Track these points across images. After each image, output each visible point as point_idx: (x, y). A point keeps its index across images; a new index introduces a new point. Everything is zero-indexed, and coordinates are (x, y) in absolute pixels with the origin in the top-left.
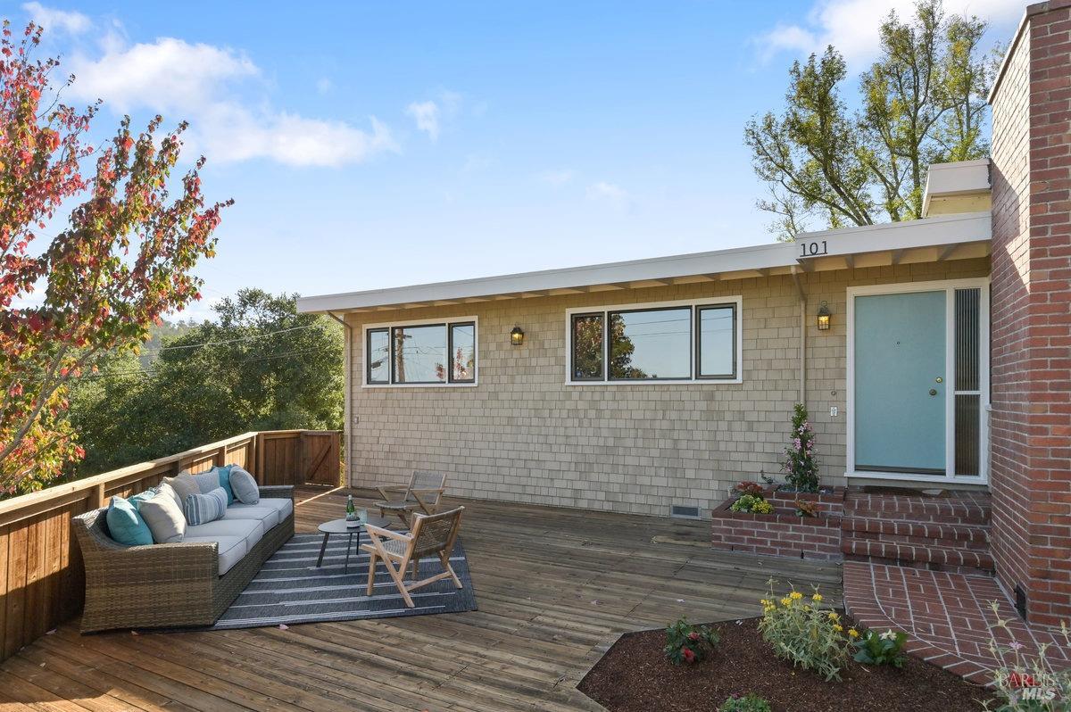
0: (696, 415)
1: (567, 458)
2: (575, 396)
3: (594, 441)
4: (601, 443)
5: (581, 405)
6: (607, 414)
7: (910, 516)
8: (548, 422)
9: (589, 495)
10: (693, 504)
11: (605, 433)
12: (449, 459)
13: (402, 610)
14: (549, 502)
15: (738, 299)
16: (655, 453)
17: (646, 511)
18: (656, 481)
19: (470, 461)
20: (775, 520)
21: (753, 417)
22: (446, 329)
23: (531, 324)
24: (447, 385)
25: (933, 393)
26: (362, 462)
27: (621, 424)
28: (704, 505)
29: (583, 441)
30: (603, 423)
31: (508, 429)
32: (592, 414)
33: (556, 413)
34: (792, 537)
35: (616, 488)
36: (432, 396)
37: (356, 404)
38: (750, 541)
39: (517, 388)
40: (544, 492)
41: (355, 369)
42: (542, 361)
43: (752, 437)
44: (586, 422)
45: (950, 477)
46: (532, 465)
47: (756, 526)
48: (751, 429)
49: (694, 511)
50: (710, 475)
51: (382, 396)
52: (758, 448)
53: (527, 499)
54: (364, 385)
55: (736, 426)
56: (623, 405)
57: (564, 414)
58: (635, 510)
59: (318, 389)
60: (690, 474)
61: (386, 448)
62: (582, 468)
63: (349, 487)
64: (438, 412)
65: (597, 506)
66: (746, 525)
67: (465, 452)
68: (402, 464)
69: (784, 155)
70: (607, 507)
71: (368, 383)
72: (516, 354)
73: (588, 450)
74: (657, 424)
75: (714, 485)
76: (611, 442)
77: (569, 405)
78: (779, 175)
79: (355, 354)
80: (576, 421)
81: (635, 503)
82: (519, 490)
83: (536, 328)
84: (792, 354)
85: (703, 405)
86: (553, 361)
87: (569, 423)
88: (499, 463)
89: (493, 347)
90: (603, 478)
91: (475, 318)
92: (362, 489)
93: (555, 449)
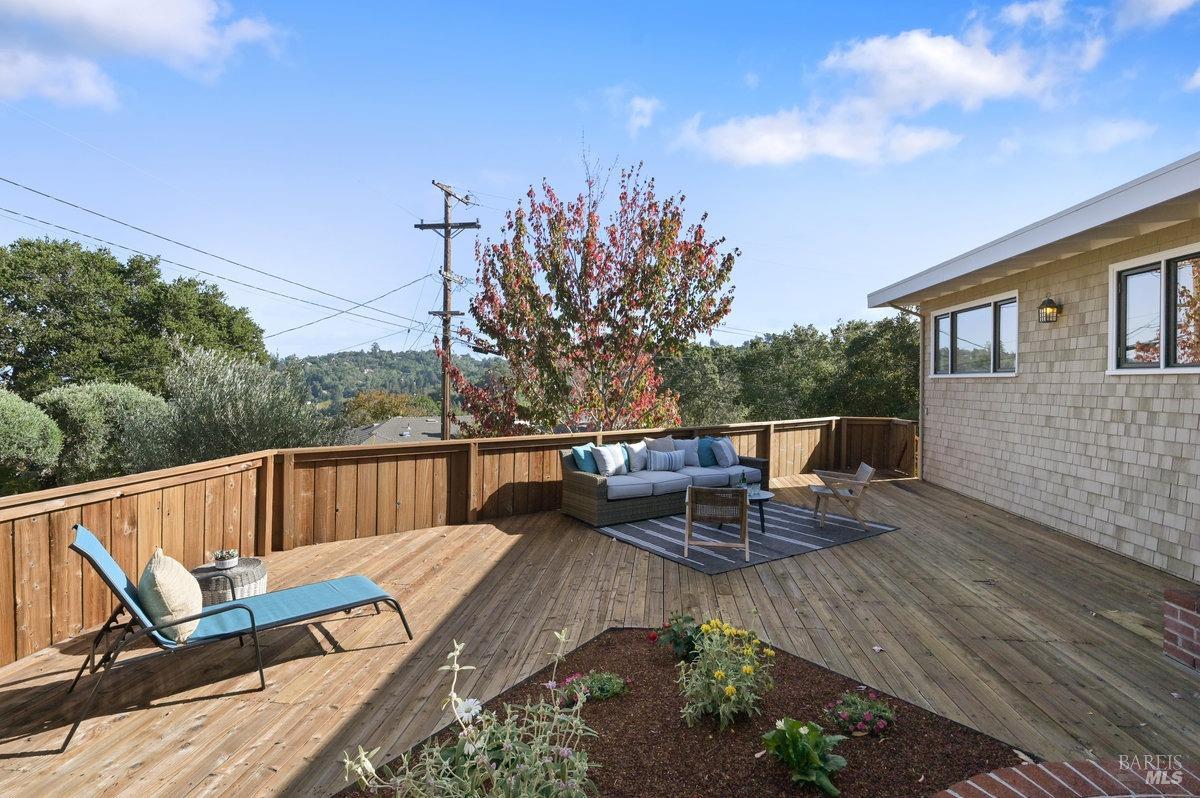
1: (1109, 478)
2: (1121, 390)
3: (1144, 459)
4: (1154, 462)
5: (1128, 404)
6: (1163, 419)
8: (1088, 426)
9: (1137, 539)
11: (1159, 448)
12: (993, 462)
19: (1010, 466)
22: (990, 310)
24: (992, 374)
26: (929, 455)
29: (1129, 457)
30: (1157, 432)
31: (1046, 432)
32: (1142, 417)
33: (1097, 414)
35: (1175, 538)
36: (980, 387)
37: (927, 394)
39: (1056, 378)
40: (1082, 521)
41: (926, 358)
42: (1082, 342)
44: (1134, 430)
46: (1070, 481)
51: (945, 386)
54: (932, 375)
57: (1107, 416)
61: (946, 443)
62: (1128, 494)
63: (921, 479)
64: (984, 406)
65: (1145, 558)
68: (956, 462)
70: (1159, 562)
71: (935, 373)
73: (1135, 471)
76: (1168, 463)
77: (1112, 403)
79: (926, 342)
80: (1122, 427)
82: (1055, 512)
83: (1075, 297)
86: (1094, 340)
87: (1114, 428)
88: (1037, 473)
90: (1156, 517)
91: (1015, 293)
92: (927, 483)
93: (1095, 463)
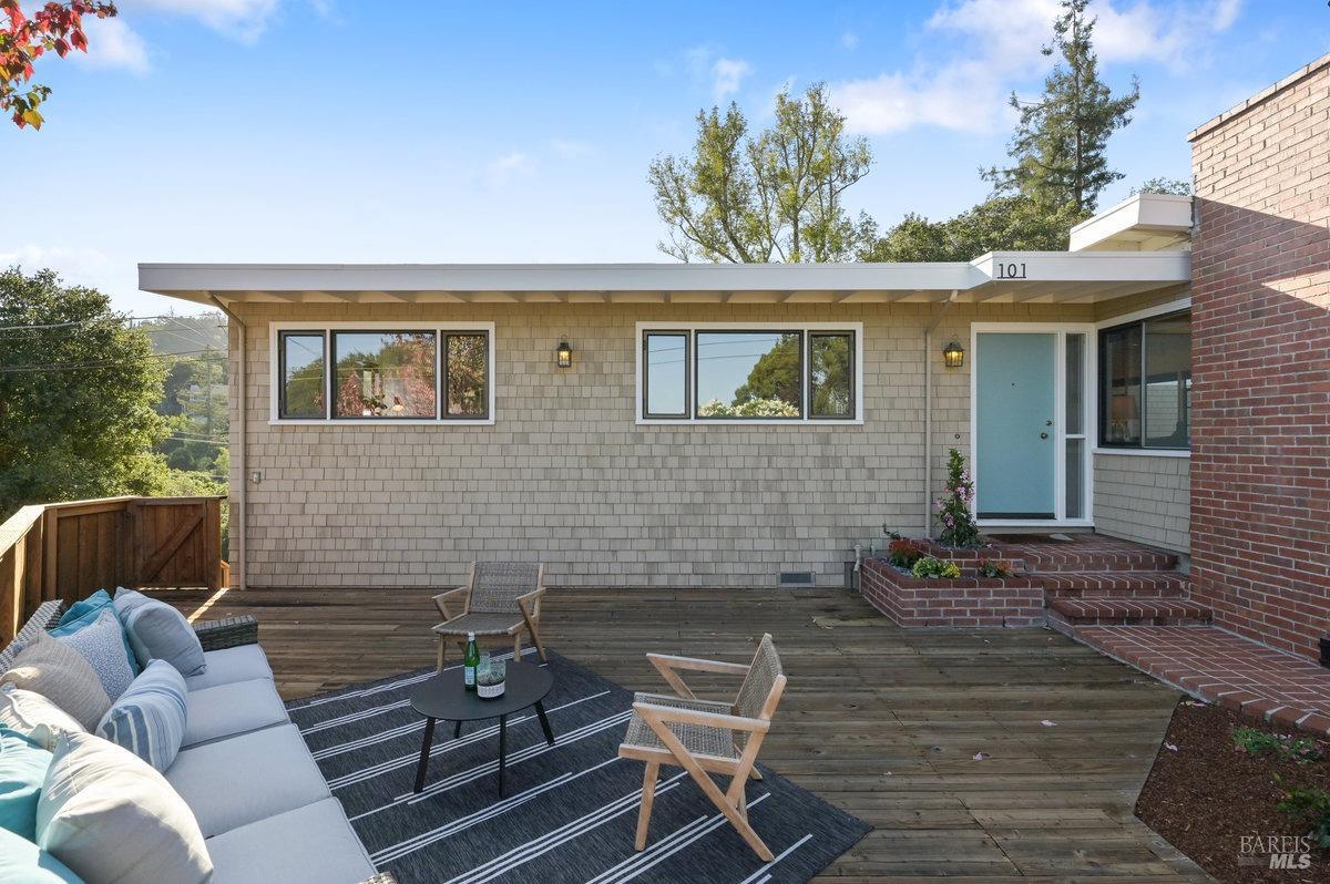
0: (809, 463)
1: (639, 521)
2: (649, 438)
3: (676, 498)
4: (687, 500)
5: (657, 450)
6: (694, 462)
8: (609, 474)
9: (669, 568)
10: (805, 569)
11: (691, 486)
12: (444, 533)
14: (611, 581)
15: (858, 327)
16: (758, 509)
17: (745, 583)
18: (759, 544)
19: (478, 533)
21: (874, 463)
23: (582, 338)
24: (439, 421)
25: (1044, 436)
26: (269, 545)
27: (713, 474)
28: (818, 569)
29: (659, 498)
30: (690, 474)
31: (545, 485)
32: (673, 462)
33: (620, 462)
34: (994, 603)
35: (708, 557)
36: (411, 438)
37: (255, 450)
38: (947, 613)
39: (558, 427)
40: (603, 569)
41: (253, 392)
42: (598, 391)
43: (872, 486)
44: (664, 474)
45: (1061, 520)
46: (584, 533)
47: (954, 594)
48: (871, 477)
49: (806, 577)
50: (825, 532)
51: (312, 438)
52: (880, 498)
53: (576, 582)
54: (274, 419)
55: (856, 474)
56: (716, 451)
57: (633, 463)
58: (732, 583)
59: (102, 428)
60: (802, 533)
61: (321, 521)
62: (659, 533)
63: (242, 587)
64: (422, 462)
65: (680, 582)
66: (943, 594)
67: (474, 521)
68: (351, 544)
70: (695, 581)
71: (280, 417)
72: (558, 380)
73: (667, 510)
74: (760, 475)
75: (831, 544)
76: (699, 498)
77: (639, 450)
79: (254, 368)
80: (651, 473)
81: (731, 574)
82: (564, 569)
83: (590, 345)
84: (917, 392)
85: (816, 450)
86: (615, 391)
87: (640, 474)
88: (530, 533)
89: (519, 368)
90: (689, 545)
91: (490, 325)
92: (269, 589)
93: (619, 509)
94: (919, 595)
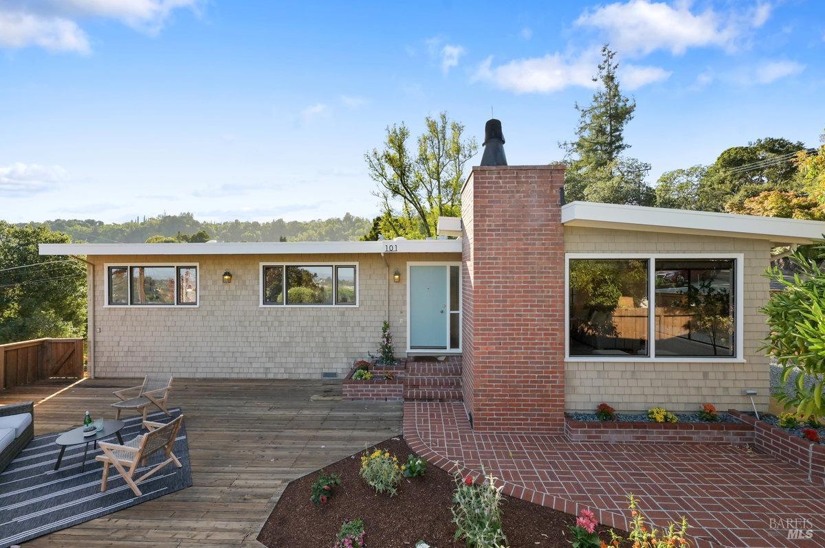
0: (335, 324)
1: (261, 350)
2: (266, 313)
3: (277, 339)
4: (282, 340)
5: (269, 319)
6: (285, 324)
7: (432, 374)
8: (248, 329)
9: (275, 370)
10: (334, 371)
11: (284, 334)
12: (178, 354)
13: (131, 500)
14: (249, 376)
15: (357, 264)
16: (313, 345)
17: (308, 377)
18: (314, 360)
19: (194, 354)
20: (373, 383)
21: (364, 324)
22: (175, 269)
23: (236, 269)
24: (176, 306)
25: (442, 312)
26: (105, 359)
27: (293, 329)
28: (339, 371)
29: (270, 339)
30: (283, 329)
31: (221, 334)
32: (276, 324)
33: (253, 324)
34: (382, 391)
35: (291, 366)
36: (164, 313)
37: (98, 318)
38: (362, 395)
39: (227, 308)
40: (246, 370)
41: (97, 294)
42: (244, 293)
43: (363, 334)
44: (272, 329)
45: (449, 350)
46: (238, 355)
47: (365, 387)
48: (363, 331)
49: (335, 375)
50: (343, 355)
51: (122, 313)
52: (367, 340)
53: (234, 376)
54: (106, 305)
55: (356, 329)
56: (294, 319)
57: (259, 324)
58: (302, 377)
59: (65, 297)
60: (332, 355)
61: (126, 349)
62: (270, 354)
63: (93, 377)
64: (169, 324)
65: (279, 377)
66: (360, 387)
67: (191, 349)
68: (139, 359)
69: (383, 169)
70: (286, 376)
71: (109, 304)
72: (226, 287)
73: (273, 345)
74: (314, 329)
75: (345, 360)
76: (288, 340)
77: (261, 318)
78: (380, 179)
79: (97, 283)
80: (266, 329)
81: (302, 373)
82: (229, 370)
83: (240, 272)
84: (382, 293)
85: (339, 319)
86: (251, 292)
87: (262, 329)
88: (214, 355)
89: (210, 283)
90: (283, 360)
91: (197, 264)
92: (104, 378)
93: (252, 344)
94: (350, 387)
